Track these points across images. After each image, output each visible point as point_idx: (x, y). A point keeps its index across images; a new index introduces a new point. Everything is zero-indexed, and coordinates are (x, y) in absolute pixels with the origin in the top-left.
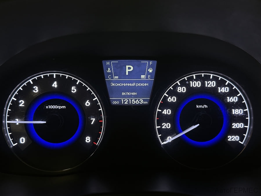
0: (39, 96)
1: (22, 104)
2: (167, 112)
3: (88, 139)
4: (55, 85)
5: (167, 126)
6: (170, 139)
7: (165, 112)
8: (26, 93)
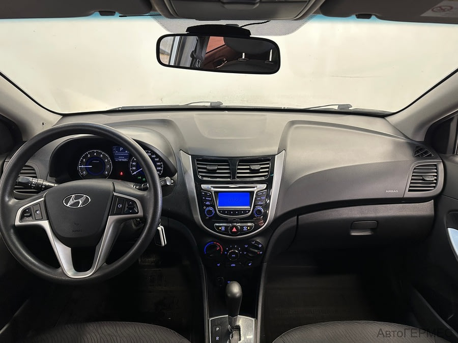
0: (90, 158)
1: (84, 160)
2: (134, 164)
3: (106, 173)
4: (95, 154)
5: (134, 168)
6: (135, 173)
7: (133, 164)
8: (86, 157)
